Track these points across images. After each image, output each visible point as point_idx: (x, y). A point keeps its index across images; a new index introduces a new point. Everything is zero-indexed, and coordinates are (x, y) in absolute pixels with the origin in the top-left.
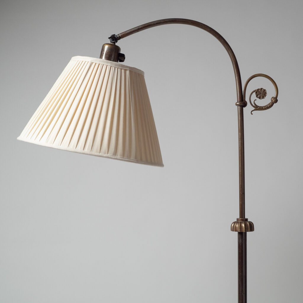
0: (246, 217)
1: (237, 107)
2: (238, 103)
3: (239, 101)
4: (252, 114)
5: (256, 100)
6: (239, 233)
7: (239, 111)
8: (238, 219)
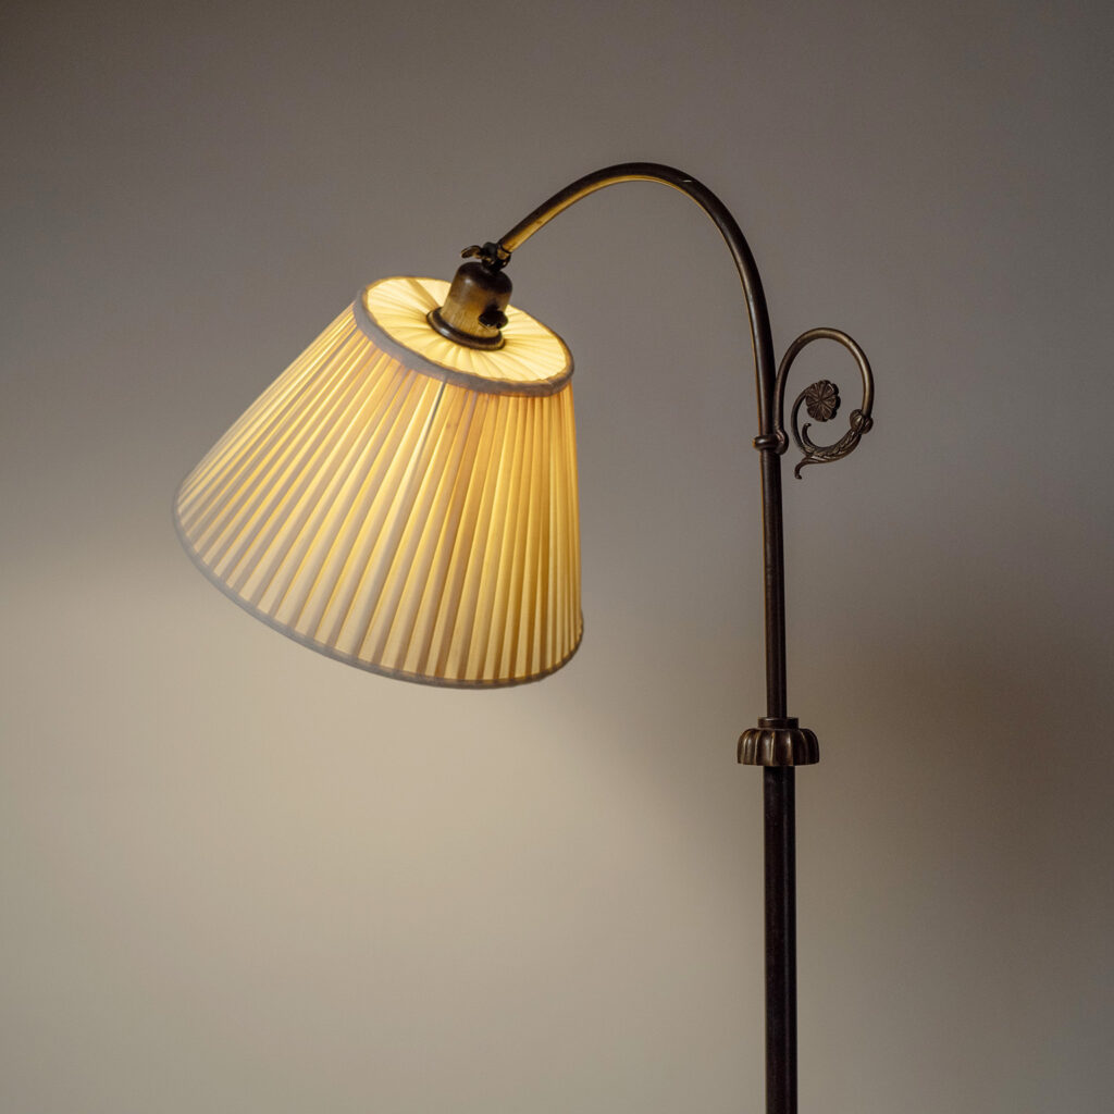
0: (790, 714)
1: (759, 453)
2: (762, 441)
3: (764, 434)
4: (800, 478)
5: (810, 425)
6: (768, 770)
7: (766, 468)
8: (761, 722)
